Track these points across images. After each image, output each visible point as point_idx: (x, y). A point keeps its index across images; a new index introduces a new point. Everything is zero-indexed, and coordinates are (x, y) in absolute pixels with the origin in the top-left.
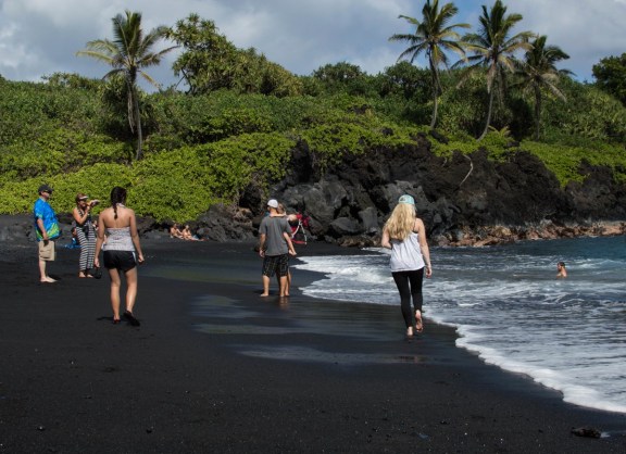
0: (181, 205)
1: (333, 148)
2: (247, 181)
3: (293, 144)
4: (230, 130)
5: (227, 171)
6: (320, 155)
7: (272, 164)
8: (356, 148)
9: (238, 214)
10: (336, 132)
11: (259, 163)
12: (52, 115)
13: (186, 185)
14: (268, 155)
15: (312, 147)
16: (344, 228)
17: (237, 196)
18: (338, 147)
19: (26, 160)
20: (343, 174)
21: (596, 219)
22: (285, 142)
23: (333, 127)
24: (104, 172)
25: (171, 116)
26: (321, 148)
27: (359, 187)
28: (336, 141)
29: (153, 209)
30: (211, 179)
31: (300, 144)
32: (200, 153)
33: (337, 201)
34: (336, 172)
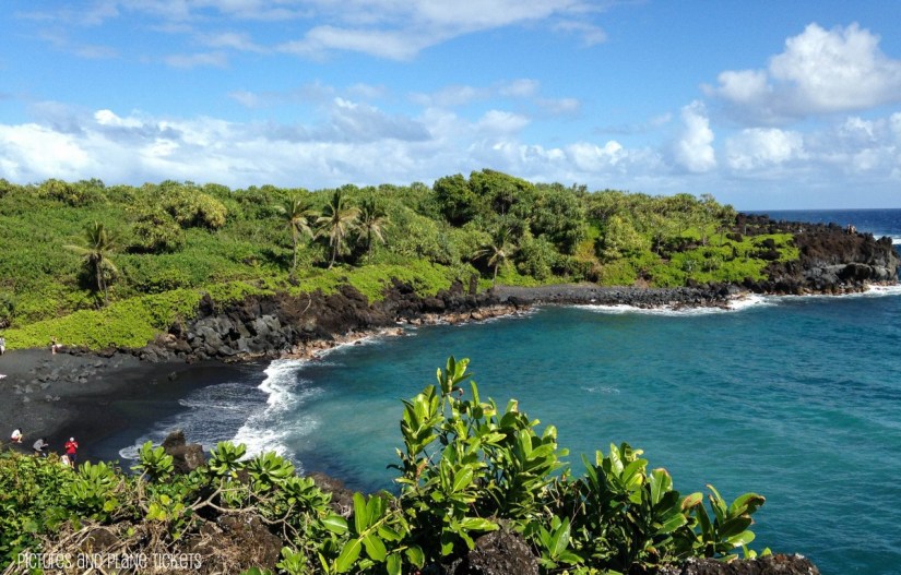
0: (132, 336)
1: (225, 298)
2: (172, 321)
3: (201, 297)
4: (164, 286)
5: (161, 314)
6: (217, 302)
7: (188, 309)
8: (240, 297)
9: (168, 339)
10: (227, 288)
11: (180, 309)
12: (48, 272)
13: (135, 322)
14: (185, 304)
15: (212, 298)
16: (225, 351)
17: (167, 329)
18: (228, 297)
19: (33, 308)
20: (231, 314)
21: (384, 326)
22: (196, 296)
23: (225, 284)
24: (83, 316)
25: (126, 274)
26: (218, 298)
27: (239, 322)
28: (227, 293)
29: (114, 340)
30: (151, 319)
31: (206, 298)
32: (144, 302)
33: (226, 331)
34: (227, 312)
